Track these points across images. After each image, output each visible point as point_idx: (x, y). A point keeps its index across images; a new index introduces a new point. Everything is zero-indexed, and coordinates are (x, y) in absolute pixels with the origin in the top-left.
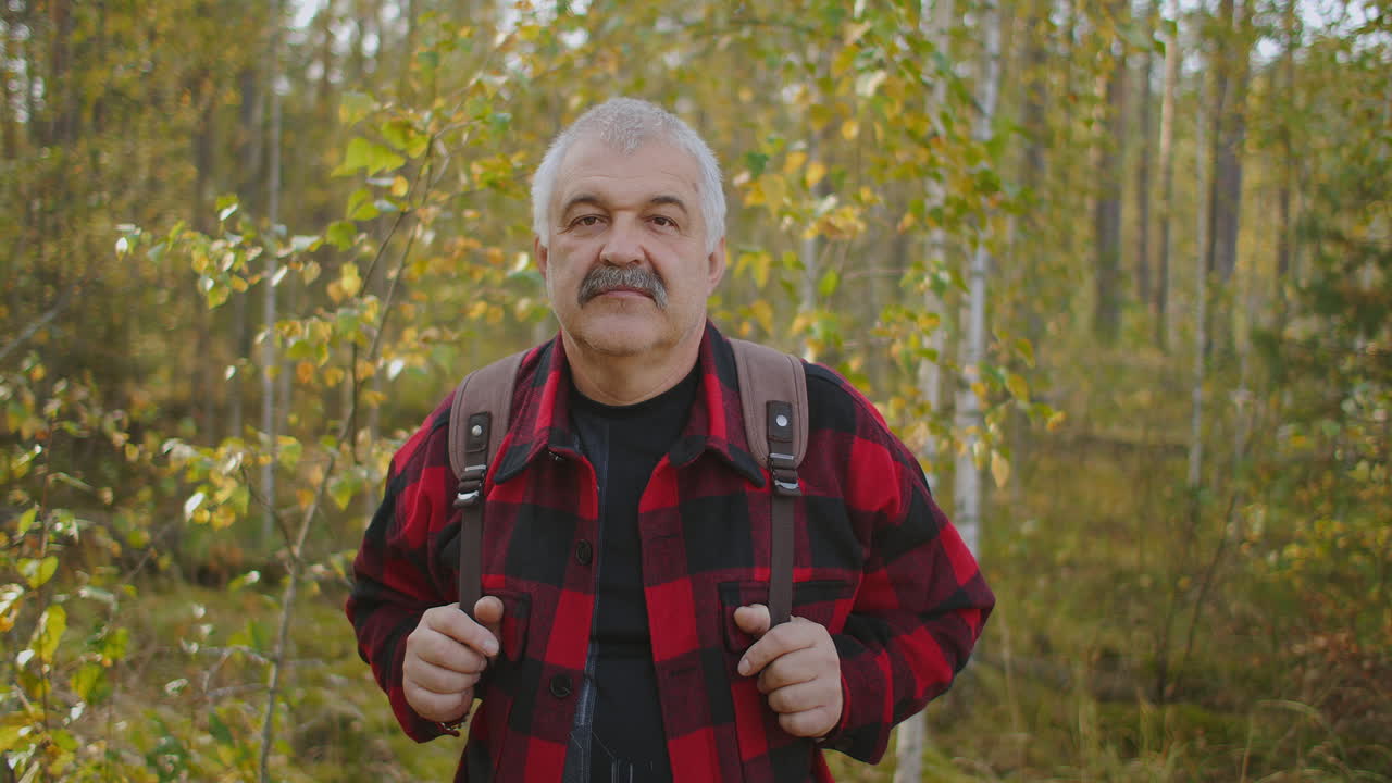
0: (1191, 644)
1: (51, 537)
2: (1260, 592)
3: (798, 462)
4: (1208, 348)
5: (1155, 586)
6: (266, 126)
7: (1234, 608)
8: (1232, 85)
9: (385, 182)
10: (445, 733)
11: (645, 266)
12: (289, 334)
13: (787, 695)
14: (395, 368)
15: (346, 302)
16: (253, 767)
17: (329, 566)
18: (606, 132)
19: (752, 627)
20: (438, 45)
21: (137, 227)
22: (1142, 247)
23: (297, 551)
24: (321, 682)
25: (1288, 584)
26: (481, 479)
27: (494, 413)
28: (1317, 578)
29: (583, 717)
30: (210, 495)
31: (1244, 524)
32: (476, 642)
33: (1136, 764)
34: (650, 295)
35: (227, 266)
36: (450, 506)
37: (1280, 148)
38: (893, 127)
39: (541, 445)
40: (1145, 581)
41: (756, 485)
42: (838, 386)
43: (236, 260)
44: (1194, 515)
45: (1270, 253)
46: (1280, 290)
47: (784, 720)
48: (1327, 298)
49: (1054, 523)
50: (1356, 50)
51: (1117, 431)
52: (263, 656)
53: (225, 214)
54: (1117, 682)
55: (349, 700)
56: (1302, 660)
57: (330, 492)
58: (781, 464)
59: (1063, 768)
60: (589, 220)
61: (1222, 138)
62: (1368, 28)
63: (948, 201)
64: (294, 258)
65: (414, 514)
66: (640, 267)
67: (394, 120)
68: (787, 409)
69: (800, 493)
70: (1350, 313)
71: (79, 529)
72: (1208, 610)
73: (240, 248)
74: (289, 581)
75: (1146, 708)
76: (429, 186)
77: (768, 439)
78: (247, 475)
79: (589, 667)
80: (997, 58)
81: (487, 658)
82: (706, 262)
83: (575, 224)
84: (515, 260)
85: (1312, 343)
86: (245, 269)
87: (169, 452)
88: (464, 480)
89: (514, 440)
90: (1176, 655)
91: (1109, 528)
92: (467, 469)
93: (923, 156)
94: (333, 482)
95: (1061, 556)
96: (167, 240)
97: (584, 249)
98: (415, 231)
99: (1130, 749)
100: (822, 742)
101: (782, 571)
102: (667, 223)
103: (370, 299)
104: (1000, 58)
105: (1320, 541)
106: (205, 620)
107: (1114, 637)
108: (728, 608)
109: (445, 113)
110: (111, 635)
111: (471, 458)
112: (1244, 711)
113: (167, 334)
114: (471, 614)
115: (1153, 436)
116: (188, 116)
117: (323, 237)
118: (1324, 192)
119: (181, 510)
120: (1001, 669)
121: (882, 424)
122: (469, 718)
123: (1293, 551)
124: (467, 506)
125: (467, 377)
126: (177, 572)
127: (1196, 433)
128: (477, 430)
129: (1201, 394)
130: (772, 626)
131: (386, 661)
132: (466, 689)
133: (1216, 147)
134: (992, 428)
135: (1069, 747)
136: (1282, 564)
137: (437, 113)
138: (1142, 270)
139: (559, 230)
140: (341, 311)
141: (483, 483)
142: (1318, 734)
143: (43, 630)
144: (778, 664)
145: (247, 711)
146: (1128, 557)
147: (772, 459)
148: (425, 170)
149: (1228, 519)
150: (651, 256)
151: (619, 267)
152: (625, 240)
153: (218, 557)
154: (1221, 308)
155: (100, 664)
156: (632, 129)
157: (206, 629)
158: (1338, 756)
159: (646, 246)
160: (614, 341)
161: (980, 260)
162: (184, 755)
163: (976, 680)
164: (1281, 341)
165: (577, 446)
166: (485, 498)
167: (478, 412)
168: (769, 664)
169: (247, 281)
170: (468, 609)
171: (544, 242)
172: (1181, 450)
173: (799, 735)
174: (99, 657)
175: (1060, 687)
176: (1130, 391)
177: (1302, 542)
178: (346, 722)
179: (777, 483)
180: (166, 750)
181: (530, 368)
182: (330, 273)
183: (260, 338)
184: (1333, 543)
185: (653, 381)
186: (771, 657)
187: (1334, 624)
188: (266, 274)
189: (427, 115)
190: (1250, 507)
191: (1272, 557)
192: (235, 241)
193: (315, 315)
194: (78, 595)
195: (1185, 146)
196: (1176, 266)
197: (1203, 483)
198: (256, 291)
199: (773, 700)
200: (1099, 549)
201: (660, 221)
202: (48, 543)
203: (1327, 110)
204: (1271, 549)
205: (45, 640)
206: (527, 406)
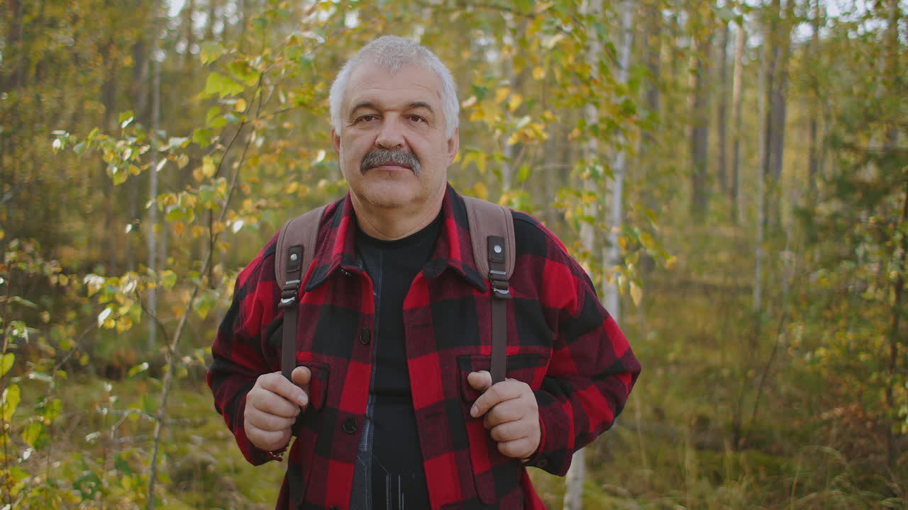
0: (755, 412)
1: (11, 340)
2: (800, 378)
3: (509, 276)
4: (765, 222)
5: (732, 376)
6: (151, 79)
7: (784, 389)
8: (780, 53)
9: (231, 102)
10: (273, 459)
11: (405, 149)
12: (168, 204)
13: (503, 430)
14: (238, 225)
15: (206, 181)
16: (144, 492)
17: (194, 358)
18: (379, 59)
19: (480, 385)
20: (265, 13)
21: (67, 132)
22: (722, 160)
23: (173, 347)
24: (187, 440)
25: (818, 374)
26: (296, 289)
27: (305, 245)
28: (839, 369)
29: (365, 445)
30: (115, 311)
31: (789, 336)
32: (293, 396)
33: (721, 489)
34: (410, 168)
35: (126, 157)
36: (276, 307)
37: (812, 94)
38: (567, 72)
39: (337, 264)
40: (725, 372)
41: (480, 290)
42: (534, 226)
43: (132, 153)
44: (757, 330)
45: (805, 161)
46: (812, 183)
47: (501, 447)
48: (844, 187)
49: (666, 336)
50: (860, 30)
51: (706, 278)
52: (151, 416)
53: (125, 124)
54: (708, 438)
55: (207, 451)
56: (828, 423)
57: (195, 308)
58: (498, 278)
59: (674, 492)
60: (368, 118)
61: (775, 86)
62: (868, 15)
63: (601, 120)
64: (171, 152)
65: (251, 314)
66: (402, 149)
67: (237, 61)
68: (501, 241)
69: (510, 296)
70: (857, 196)
71: (29, 334)
72: (767, 391)
73: (135, 146)
74: (167, 368)
75: (729, 454)
76: (260, 107)
77: (489, 261)
78: (139, 297)
79: (369, 411)
80: (629, 31)
81: (301, 407)
82: (447, 145)
83: (359, 120)
84: (316, 155)
85: (835, 216)
86: (139, 159)
87: (88, 283)
88: (285, 290)
89: (319, 262)
90: (746, 420)
91: (703, 340)
92: (287, 283)
93: (585, 90)
94: (197, 301)
95: (671, 356)
96: (87, 140)
97: (364, 138)
98: (251, 137)
99: (718, 479)
100: (526, 462)
101: (499, 347)
102: (420, 120)
103: (222, 180)
104: (632, 32)
105: (839, 346)
106: (111, 394)
107: (706, 409)
108: (463, 373)
109: (270, 58)
110: (50, 403)
111: (290, 275)
112: (790, 455)
113: (84, 216)
114: (289, 378)
115: (729, 281)
116: (99, 75)
117: (190, 138)
118: (842, 119)
119: (95, 319)
120: (634, 430)
121: (565, 252)
122: (289, 448)
123: (821, 352)
124: (287, 307)
125: (288, 222)
126: (92, 369)
127: (757, 278)
128: (294, 257)
129: (760, 252)
130: (493, 384)
131: (232, 412)
132: (286, 428)
133: (770, 93)
134: (630, 266)
135: (678, 478)
136: (815, 361)
137: (265, 59)
138: (722, 175)
139: (347, 124)
140: (202, 188)
141: (298, 292)
142: (839, 469)
143: (4, 400)
144: (497, 408)
145: (141, 454)
146: (715, 358)
147: (492, 274)
148: (258, 94)
149: (779, 331)
150: (411, 142)
151: (388, 149)
152: (392, 131)
153: (119, 357)
154: (774, 196)
155: (42, 423)
156: (396, 56)
157: (113, 399)
158: (852, 483)
159: (406, 135)
160: (386, 199)
161: (619, 164)
162: (99, 482)
163: (617, 437)
164: (814, 214)
165: (361, 267)
166: (300, 301)
167: (296, 244)
168: (491, 409)
169: (140, 168)
170: (288, 376)
171: (338, 131)
172: (748, 290)
173: (512, 456)
174: (42, 418)
175: (672, 440)
176: (715, 252)
177: (827, 346)
178: (204, 465)
179: (495, 290)
180: (87, 479)
181: (330, 215)
182: (195, 163)
183: (149, 205)
184: (847, 347)
185: (410, 225)
186: (491, 404)
187: (847, 399)
188: (152, 163)
189: (258, 59)
190: (793, 324)
191: (808, 356)
192: (132, 141)
193: (184, 190)
194: (28, 378)
195: (749, 95)
196: (743, 172)
197: (762, 310)
198: (145, 174)
199: (494, 432)
200: (696, 353)
201: (415, 118)
202: (8, 343)
203: (841, 68)
204: (807, 352)
205: (6, 407)
206: (327, 240)
